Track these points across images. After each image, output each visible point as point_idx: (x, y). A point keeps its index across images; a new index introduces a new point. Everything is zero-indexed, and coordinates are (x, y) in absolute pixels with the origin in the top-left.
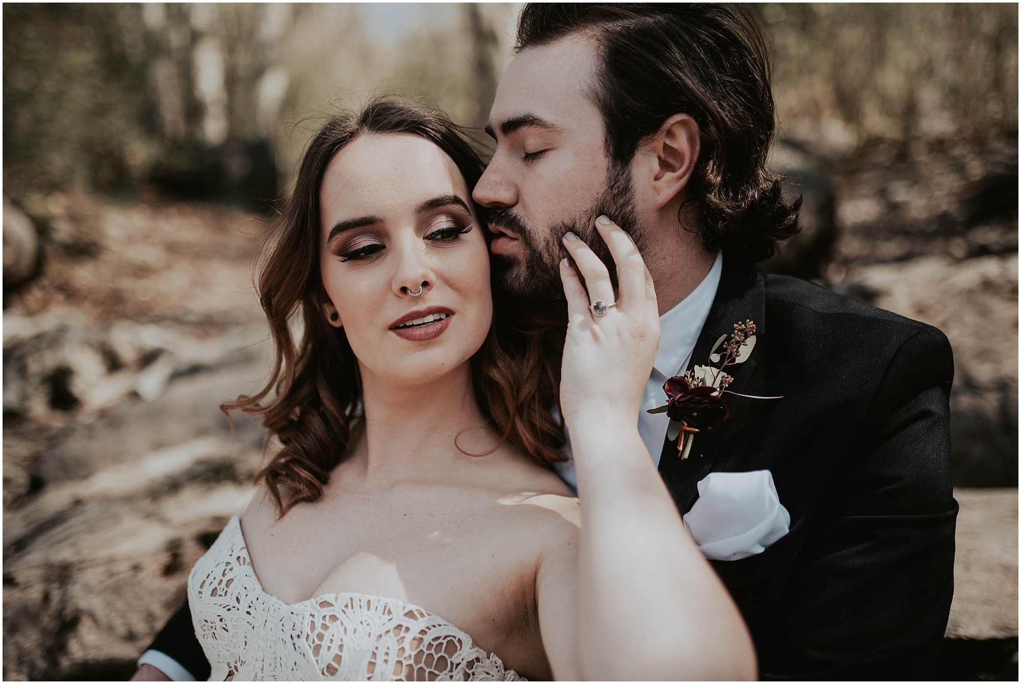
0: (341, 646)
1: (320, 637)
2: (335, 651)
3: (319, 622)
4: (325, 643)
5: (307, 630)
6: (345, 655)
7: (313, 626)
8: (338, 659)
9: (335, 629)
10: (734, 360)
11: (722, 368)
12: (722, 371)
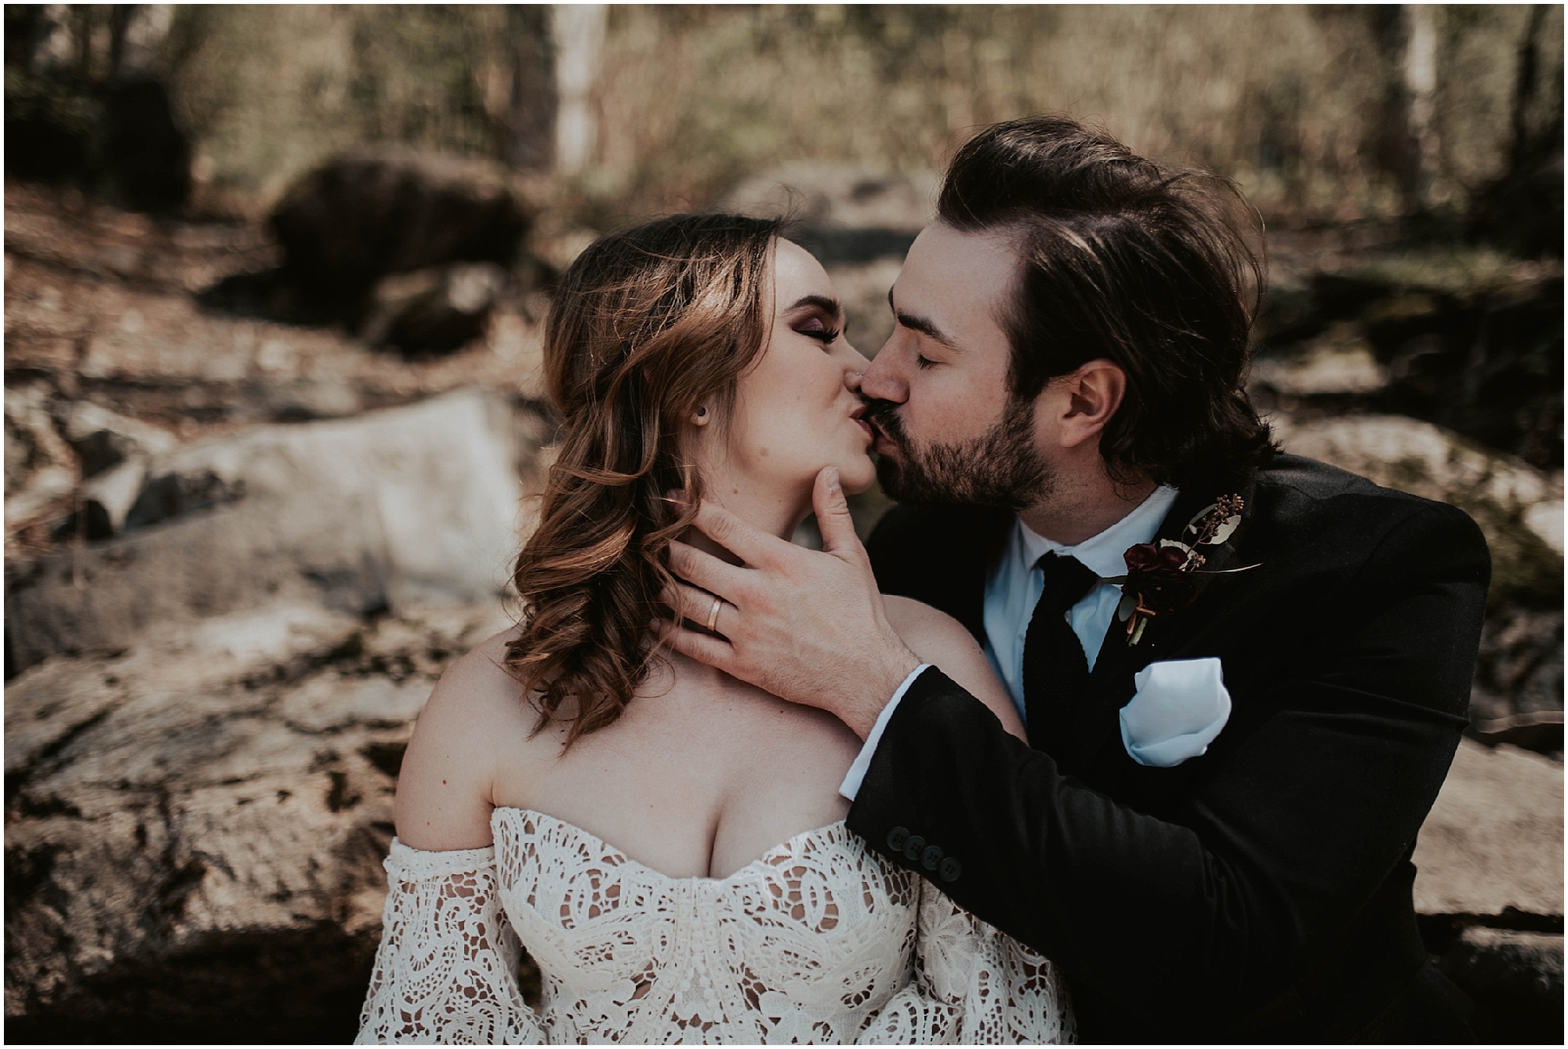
0: (829, 896)
1: (796, 895)
2: (823, 903)
3: (782, 883)
4: (806, 900)
5: (769, 896)
6: (837, 900)
7: (777, 890)
8: (833, 909)
9: (807, 880)
10: (1209, 539)
11: (1194, 546)
12: (1193, 549)
